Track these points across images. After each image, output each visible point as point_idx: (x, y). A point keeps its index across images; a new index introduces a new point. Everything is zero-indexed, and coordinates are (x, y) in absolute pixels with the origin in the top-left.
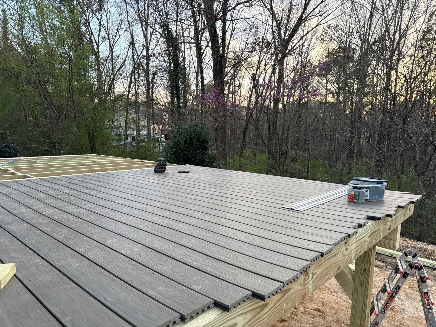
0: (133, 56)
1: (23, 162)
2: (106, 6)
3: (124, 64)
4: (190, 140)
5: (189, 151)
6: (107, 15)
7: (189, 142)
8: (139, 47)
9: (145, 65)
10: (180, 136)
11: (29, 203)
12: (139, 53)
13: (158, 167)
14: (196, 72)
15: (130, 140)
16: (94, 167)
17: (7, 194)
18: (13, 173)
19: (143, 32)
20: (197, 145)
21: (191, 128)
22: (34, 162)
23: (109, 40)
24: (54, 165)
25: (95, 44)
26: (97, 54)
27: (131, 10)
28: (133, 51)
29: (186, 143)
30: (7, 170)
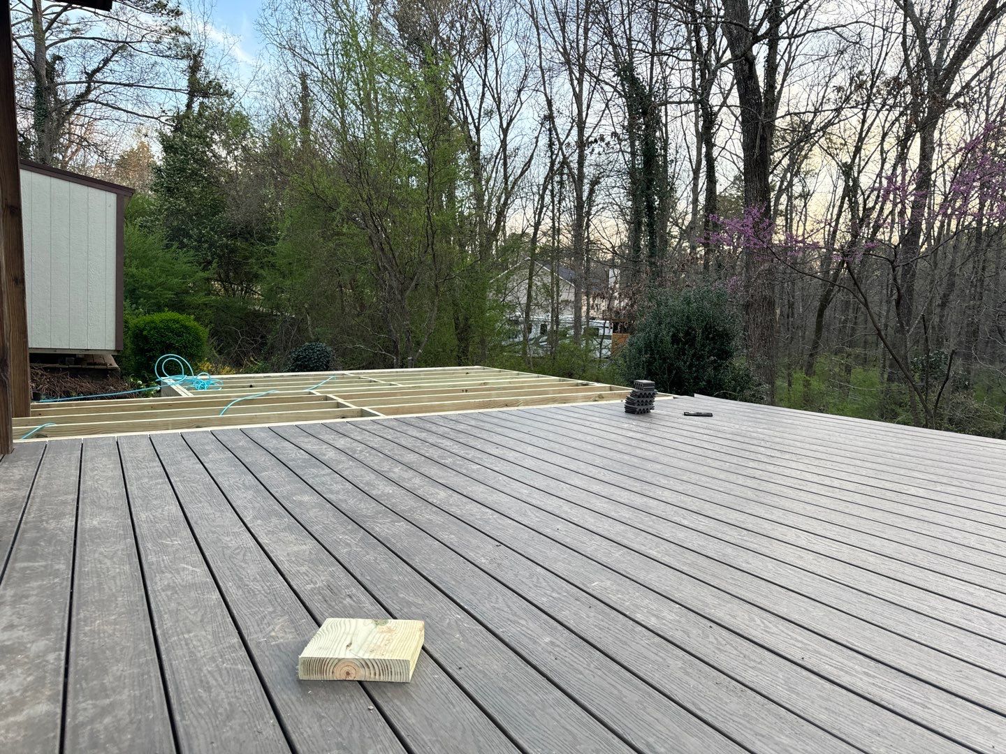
0: (551, 145)
1: (351, 381)
2: (495, 41)
3: (529, 166)
4: (687, 334)
5: (683, 360)
6: (496, 59)
7: (684, 338)
8: (562, 123)
9: (575, 165)
10: (660, 324)
11: (394, 472)
12: (562, 137)
13: (636, 400)
14: (693, 170)
15: (535, 332)
16: (489, 396)
17: (347, 451)
18: (339, 405)
19: (574, 89)
20: (703, 345)
21: (689, 303)
22: (371, 381)
23: (500, 115)
24: (409, 388)
25: (472, 127)
26: (474, 148)
27: (548, 44)
28: (550, 134)
29: (675, 339)
30: (326, 398)
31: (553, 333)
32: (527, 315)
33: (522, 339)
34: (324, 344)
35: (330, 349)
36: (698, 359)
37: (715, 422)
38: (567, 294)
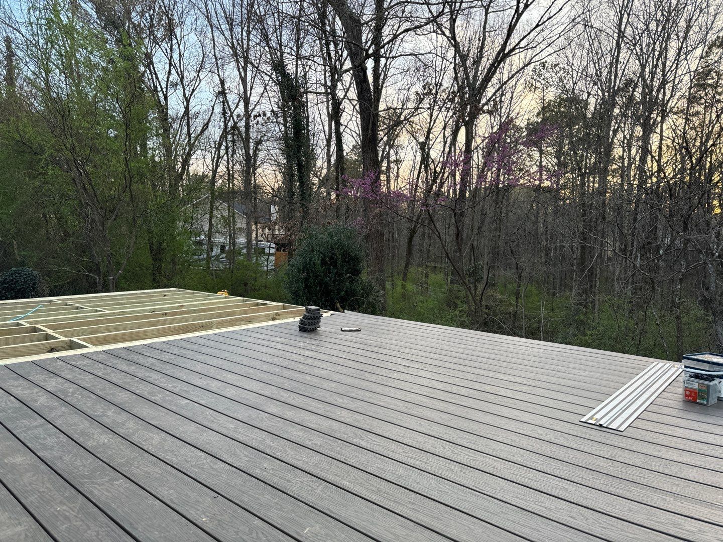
0: (224, 113)
1: (56, 309)
2: (178, 31)
3: (207, 127)
4: (331, 258)
5: (329, 277)
6: (179, 45)
7: (329, 261)
8: (232, 98)
9: (243, 129)
10: (313, 251)
12: (233, 108)
13: (307, 321)
14: (326, 140)
15: (216, 251)
18: (48, 337)
19: (240, 74)
20: (342, 266)
22: (77, 308)
23: (183, 87)
24: (114, 314)
25: (160, 94)
26: (163, 111)
27: (220, 39)
28: (224, 105)
30: (35, 330)
31: (232, 252)
32: (210, 239)
33: (205, 256)
34: (31, 269)
35: (37, 273)
36: (339, 276)
37: (363, 336)
38: (241, 223)
